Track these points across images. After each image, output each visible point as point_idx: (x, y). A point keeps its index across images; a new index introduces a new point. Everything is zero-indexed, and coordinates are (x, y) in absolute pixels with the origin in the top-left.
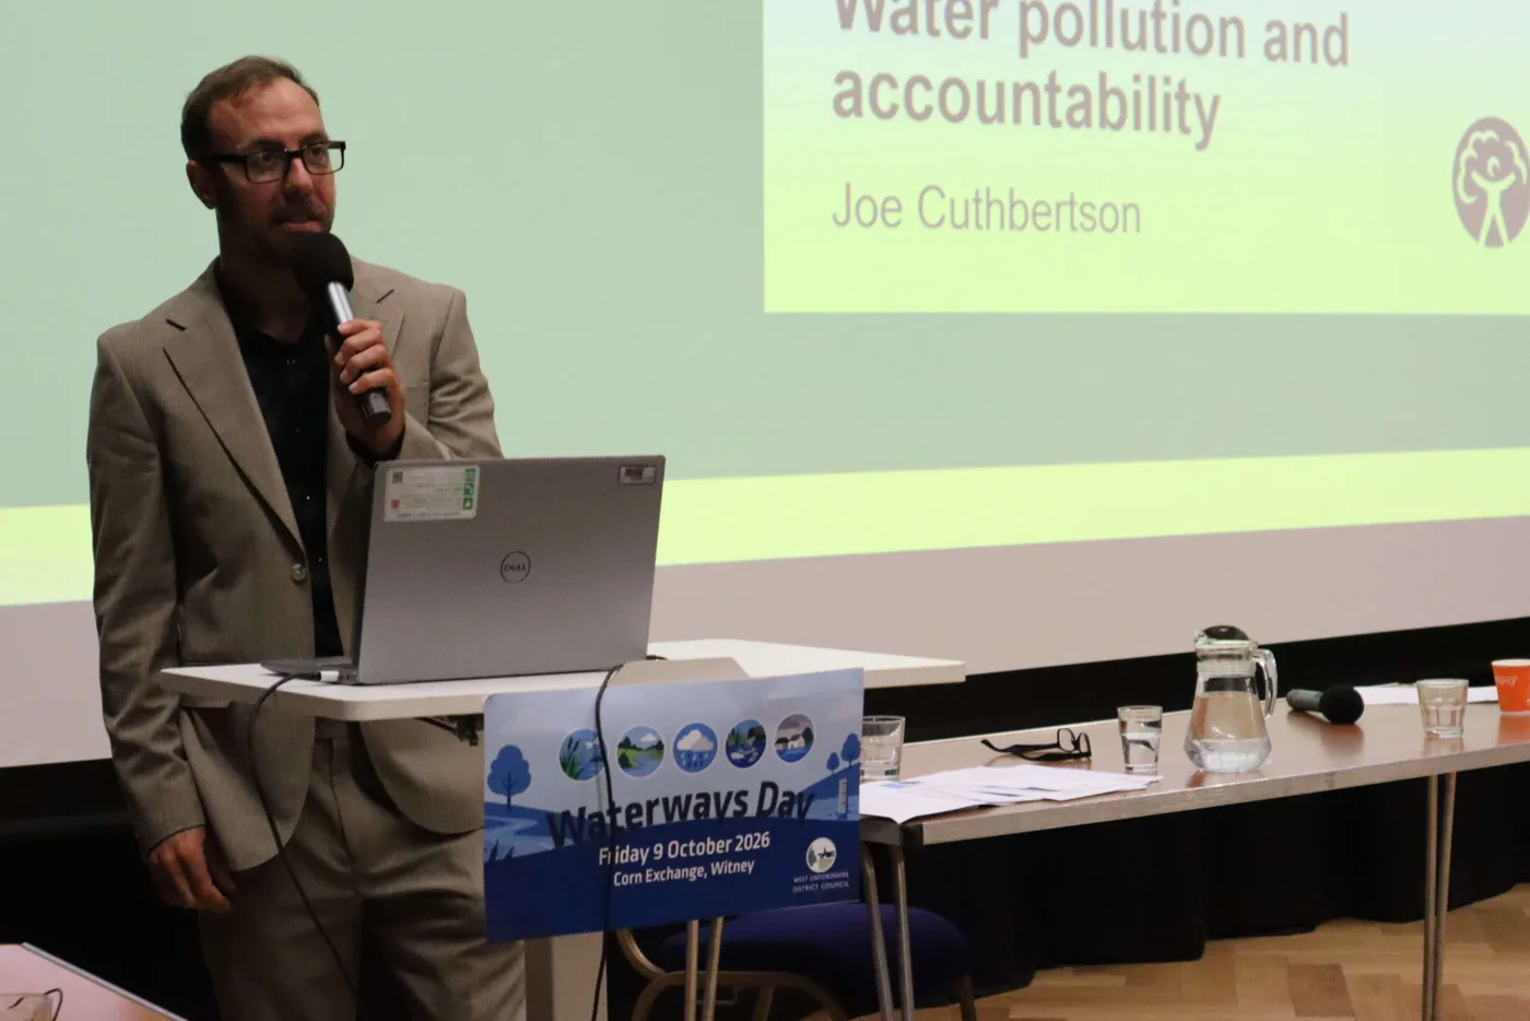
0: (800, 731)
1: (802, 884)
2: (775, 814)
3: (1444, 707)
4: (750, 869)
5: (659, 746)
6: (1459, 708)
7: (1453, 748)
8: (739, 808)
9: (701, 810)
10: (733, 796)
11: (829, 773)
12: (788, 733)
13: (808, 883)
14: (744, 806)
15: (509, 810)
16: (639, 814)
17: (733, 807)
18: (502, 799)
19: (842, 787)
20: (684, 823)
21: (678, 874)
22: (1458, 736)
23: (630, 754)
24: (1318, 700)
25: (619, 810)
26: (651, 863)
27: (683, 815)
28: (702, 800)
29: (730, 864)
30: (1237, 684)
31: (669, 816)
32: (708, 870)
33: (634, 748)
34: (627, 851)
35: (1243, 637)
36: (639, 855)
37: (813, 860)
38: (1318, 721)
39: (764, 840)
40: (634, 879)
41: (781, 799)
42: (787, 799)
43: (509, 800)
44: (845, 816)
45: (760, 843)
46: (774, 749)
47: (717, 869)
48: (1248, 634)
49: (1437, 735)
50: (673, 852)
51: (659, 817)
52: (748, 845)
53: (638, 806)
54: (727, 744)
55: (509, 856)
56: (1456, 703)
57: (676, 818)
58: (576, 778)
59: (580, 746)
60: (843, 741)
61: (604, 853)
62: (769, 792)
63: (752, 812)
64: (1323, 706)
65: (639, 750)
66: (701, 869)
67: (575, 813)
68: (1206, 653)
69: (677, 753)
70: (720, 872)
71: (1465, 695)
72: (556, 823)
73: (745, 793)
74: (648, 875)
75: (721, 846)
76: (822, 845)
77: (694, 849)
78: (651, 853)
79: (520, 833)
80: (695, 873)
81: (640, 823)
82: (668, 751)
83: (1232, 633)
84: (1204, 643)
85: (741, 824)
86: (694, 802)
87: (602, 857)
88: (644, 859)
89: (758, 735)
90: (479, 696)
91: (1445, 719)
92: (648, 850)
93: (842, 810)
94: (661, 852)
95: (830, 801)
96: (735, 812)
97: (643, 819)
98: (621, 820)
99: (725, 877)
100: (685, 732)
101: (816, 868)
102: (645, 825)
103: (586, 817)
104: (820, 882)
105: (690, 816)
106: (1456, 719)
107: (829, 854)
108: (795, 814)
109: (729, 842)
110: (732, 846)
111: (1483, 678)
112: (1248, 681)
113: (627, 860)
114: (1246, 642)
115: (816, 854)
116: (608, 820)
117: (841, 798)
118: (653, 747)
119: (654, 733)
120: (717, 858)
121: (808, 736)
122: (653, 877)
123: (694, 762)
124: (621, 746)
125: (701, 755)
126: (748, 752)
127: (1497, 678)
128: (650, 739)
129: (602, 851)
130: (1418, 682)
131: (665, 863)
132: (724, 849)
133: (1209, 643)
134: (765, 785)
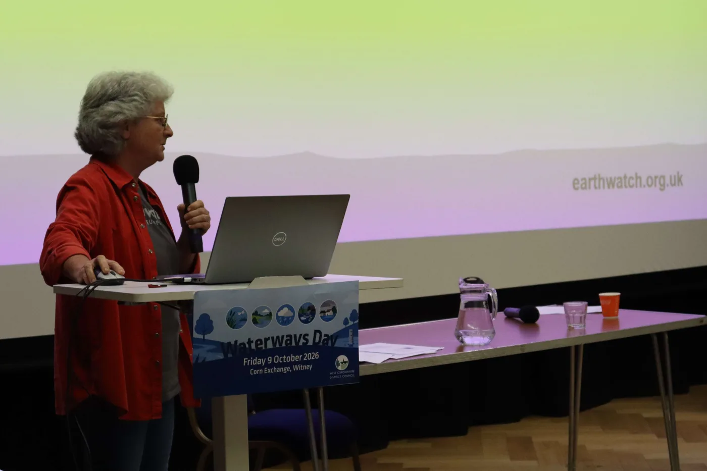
0: (330, 308)
1: (334, 375)
2: (321, 344)
3: (576, 315)
4: (311, 368)
5: (270, 315)
6: (583, 315)
7: (581, 333)
8: (305, 342)
9: (289, 342)
10: (302, 337)
11: (344, 326)
12: (325, 309)
13: (337, 375)
14: (307, 340)
15: (204, 341)
16: (261, 344)
17: (302, 341)
18: (201, 336)
19: (350, 333)
20: (281, 348)
21: (279, 370)
22: (583, 328)
23: (258, 318)
24: (518, 312)
25: (252, 342)
26: (267, 365)
27: (281, 344)
28: (289, 338)
29: (302, 366)
30: (479, 304)
31: (274, 344)
32: (292, 368)
33: (259, 315)
34: (256, 360)
35: (482, 282)
36: (261, 361)
37: (338, 365)
38: (518, 322)
39: (316, 355)
40: (259, 372)
41: (323, 338)
42: (326, 338)
43: (204, 337)
44: (352, 345)
45: (314, 357)
46: (319, 315)
47: (296, 368)
48: (485, 281)
49: (573, 328)
50: (276, 361)
51: (270, 345)
52: (309, 358)
53: (260, 340)
54: (299, 313)
55: (204, 360)
56: (582, 313)
57: (278, 346)
58: (233, 328)
59: (235, 315)
60: (350, 312)
61: (246, 360)
62: (318, 335)
63: (310, 343)
64: (520, 315)
65: (262, 316)
66: (289, 368)
67: (233, 343)
68: (465, 290)
69: (278, 317)
70: (297, 369)
71: (586, 309)
72: (225, 347)
73: (307, 335)
74: (265, 370)
75: (297, 358)
76: (342, 358)
77: (286, 359)
78: (267, 360)
79: (208, 351)
80: (286, 370)
81: (262, 348)
82: (274, 317)
83: (478, 281)
84: (464, 285)
85: (306, 349)
86: (285, 339)
87: (245, 362)
88: (263, 363)
89: (312, 309)
90: (192, 292)
91: (578, 320)
92: (265, 359)
93: (350, 343)
94: (271, 360)
95: (345, 339)
96: (303, 343)
97: (263, 346)
98: (253, 346)
99: (299, 371)
100: (282, 308)
101: (340, 368)
102: (264, 348)
103: (238, 345)
104: (342, 374)
105: (284, 345)
106: (582, 320)
107: (345, 362)
108: (330, 344)
109: (301, 356)
110: (302, 358)
111: (595, 302)
112: (484, 303)
113: (256, 364)
114: (484, 285)
115: (340, 362)
116: (247, 346)
117: (350, 338)
118: (267, 315)
119: (268, 309)
120: (295, 363)
121: (334, 310)
122: (268, 371)
123: (285, 321)
124: (253, 314)
125: (288, 318)
126: (308, 317)
127: (601, 302)
128: (266, 311)
129: (245, 359)
130: (564, 303)
131: (273, 365)
132: (299, 359)
133: (466, 285)
134: (316, 331)
